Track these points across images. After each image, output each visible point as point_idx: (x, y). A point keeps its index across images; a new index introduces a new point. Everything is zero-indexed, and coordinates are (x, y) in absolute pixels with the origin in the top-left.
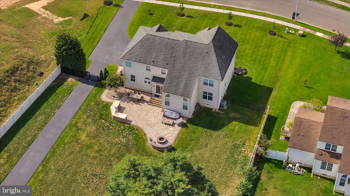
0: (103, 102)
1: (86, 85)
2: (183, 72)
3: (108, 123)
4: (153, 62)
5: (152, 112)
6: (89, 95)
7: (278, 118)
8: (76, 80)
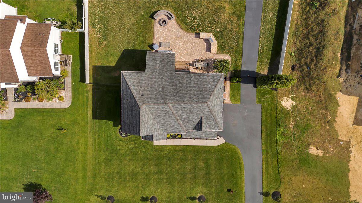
0: (227, 53)
1: (249, 70)
2: (161, 73)
3: (214, 29)
4: (191, 77)
5: (183, 54)
6: (242, 57)
7: (79, 81)
8: (261, 73)
